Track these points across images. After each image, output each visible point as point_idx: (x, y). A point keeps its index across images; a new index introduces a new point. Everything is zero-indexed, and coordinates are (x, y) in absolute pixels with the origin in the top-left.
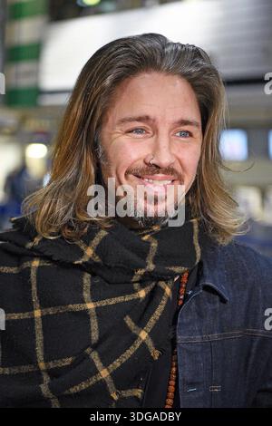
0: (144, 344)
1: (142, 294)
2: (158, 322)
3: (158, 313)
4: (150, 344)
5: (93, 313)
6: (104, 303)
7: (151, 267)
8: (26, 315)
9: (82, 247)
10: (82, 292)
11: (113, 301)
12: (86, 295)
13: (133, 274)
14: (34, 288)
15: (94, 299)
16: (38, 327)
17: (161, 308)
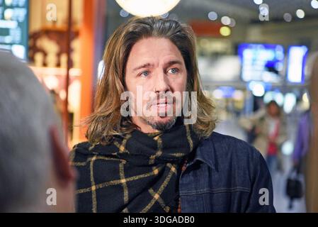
0: (157, 202)
1: (156, 171)
2: (166, 188)
3: (166, 183)
4: (161, 202)
5: (125, 185)
6: (131, 179)
7: (159, 153)
8: (88, 190)
9: (118, 146)
10: (119, 172)
11: (136, 178)
12: (122, 174)
13: (148, 159)
14: (92, 173)
15: (126, 177)
16: (94, 196)
17: (168, 179)
